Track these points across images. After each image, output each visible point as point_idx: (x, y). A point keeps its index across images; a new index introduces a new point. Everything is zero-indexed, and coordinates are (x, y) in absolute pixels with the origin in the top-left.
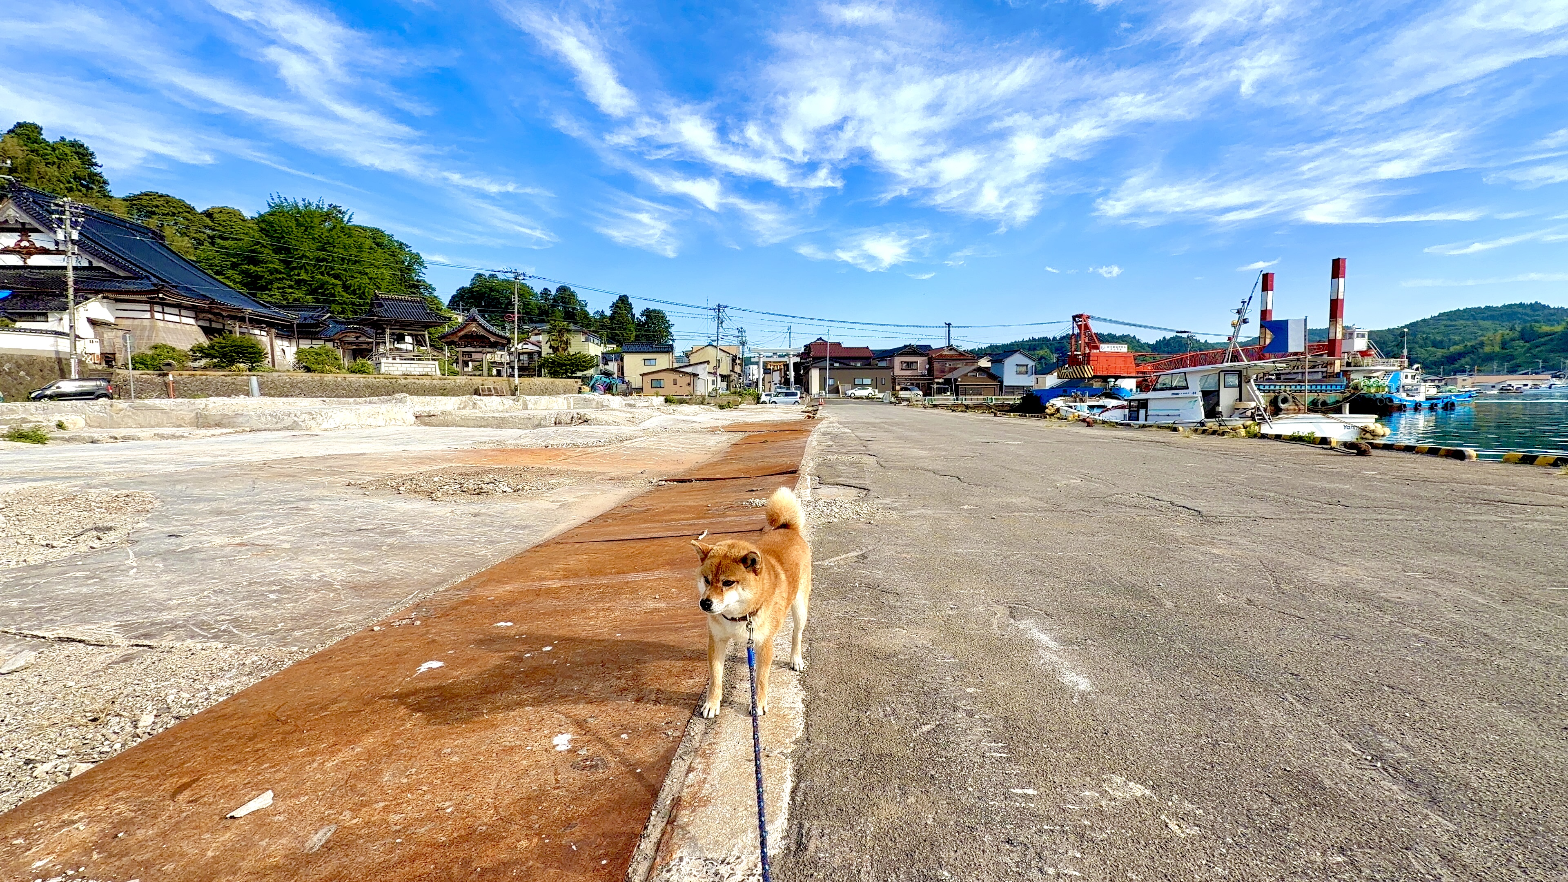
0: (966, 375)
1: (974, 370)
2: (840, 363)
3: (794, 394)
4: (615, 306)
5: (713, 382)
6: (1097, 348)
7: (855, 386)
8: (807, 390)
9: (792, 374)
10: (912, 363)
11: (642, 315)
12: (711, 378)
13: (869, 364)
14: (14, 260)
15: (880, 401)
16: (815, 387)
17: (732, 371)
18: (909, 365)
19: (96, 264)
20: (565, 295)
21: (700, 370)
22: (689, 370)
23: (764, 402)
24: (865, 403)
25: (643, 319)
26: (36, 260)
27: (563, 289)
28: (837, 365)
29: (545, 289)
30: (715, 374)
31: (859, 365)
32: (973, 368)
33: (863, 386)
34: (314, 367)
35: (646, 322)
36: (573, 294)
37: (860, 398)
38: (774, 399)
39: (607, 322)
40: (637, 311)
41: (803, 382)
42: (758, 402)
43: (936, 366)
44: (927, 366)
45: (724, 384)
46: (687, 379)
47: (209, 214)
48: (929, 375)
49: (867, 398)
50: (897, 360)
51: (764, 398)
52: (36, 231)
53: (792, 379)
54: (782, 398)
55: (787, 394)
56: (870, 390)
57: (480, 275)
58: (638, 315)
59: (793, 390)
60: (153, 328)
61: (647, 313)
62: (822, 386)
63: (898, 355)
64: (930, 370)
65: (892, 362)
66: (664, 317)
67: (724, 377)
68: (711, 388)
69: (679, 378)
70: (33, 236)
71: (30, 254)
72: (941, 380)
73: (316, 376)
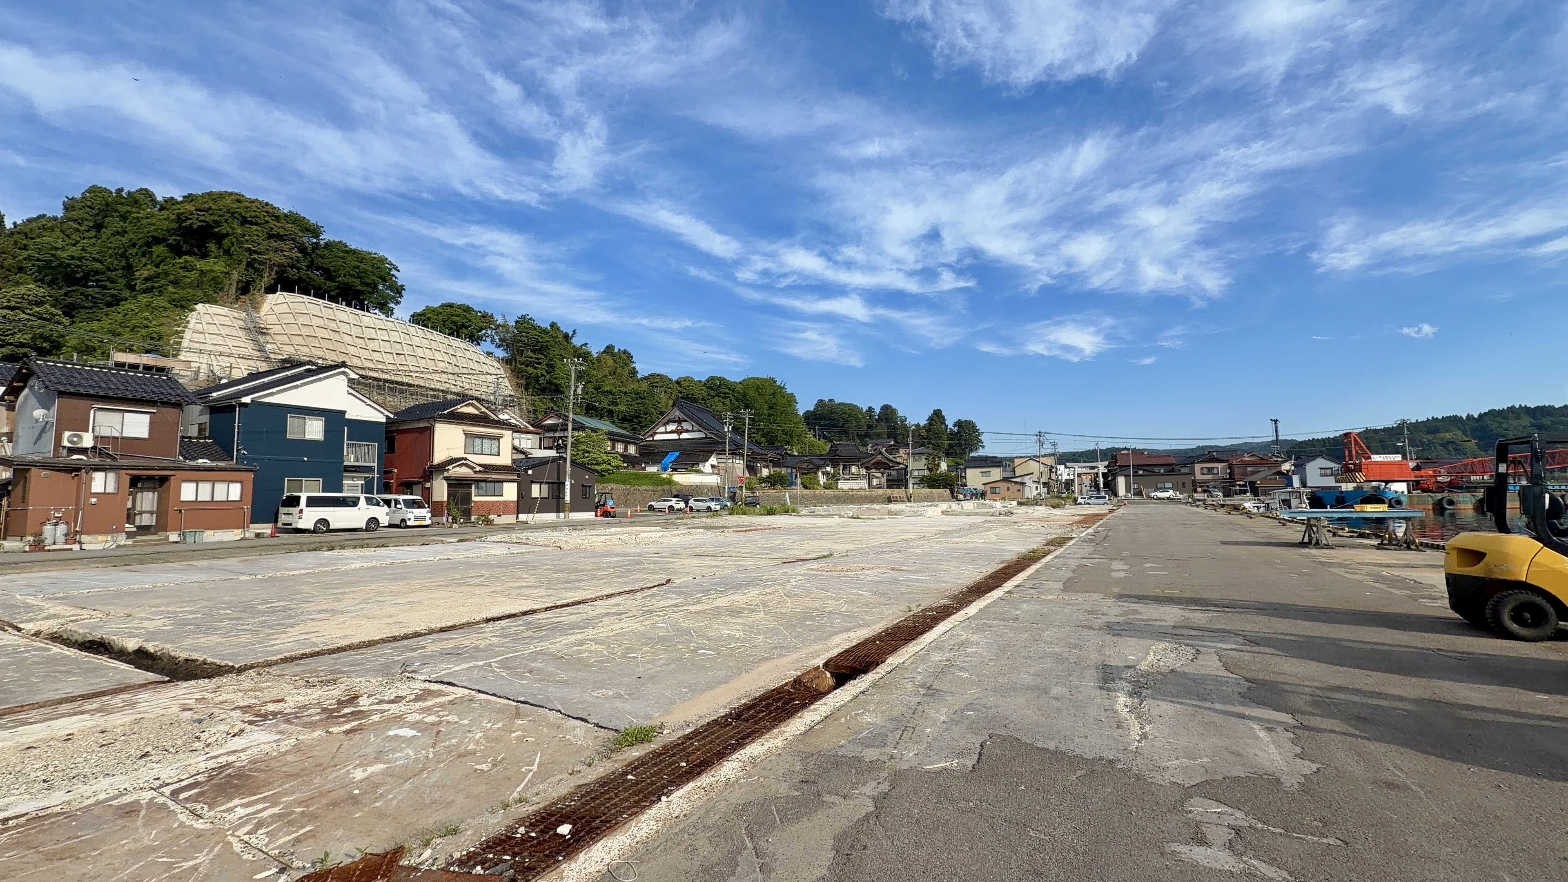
0: (1265, 478)
1: (1274, 474)
2: (1144, 470)
3: (1105, 497)
4: (931, 419)
5: (1037, 488)
6: (1370, 458)
7: (1157, 489)
8: (1115, 494)
9: (1101, 480)
10: (1213, 468)
11: (955, 426)
12: (1034, 486)
13: (1173, 470)
14: (674, 436)
15: (1179, 501)
16: (1122, 490)
17: (1050, 478)
18: (1210, 470)
19: (709, 435)
20: (888, 412)
21: (1026, 479)
22: (1018, 480)
23: (1080, 504)
24: (1165, 504)
25: (956, 429)
26: (684, 436)
27: (886, 408)
28: (1141, 472)
29: (870, 408)
30: (1039, 482)
31: (1162, 471)
32: (1274, 471)
33: (1165, 489)
34: (809, 486)
35: (959, 432)
36: (894, 412)
37: (1163, 499)
38: (1089, 501)
39: (924, 433)
40: (950, 423)
41: (1111, 487)
42: (1076, 504)
43: (1237, 471)
44: (1228, 471)
45: (1045, 490)
46: (1018, 487)
47: (678, 382)
48: (1230, 478)
49: (1169, 498)
50: (1198, 467)
51: (1079, 500)
52: (685, 421)
53: (1102, 486)
54: (1093, 500)
55: (1098, 498)
56: (1171, 492)
57: (822, 401)
58: (950, 426)
59: (1103, 494)
60: (734, 467)
61: (959, 424)
62: (1128, 490)
63: (1198, 462)
64: (1231, 474)
65: (1193, 469)
66: (974, 426)
67: (1045, 484)
68: (1035, 493)
69: (1011, 486)
70: (683, 424)
71: (681, 433)
72: (1241, 483)
73: (812, 491)
